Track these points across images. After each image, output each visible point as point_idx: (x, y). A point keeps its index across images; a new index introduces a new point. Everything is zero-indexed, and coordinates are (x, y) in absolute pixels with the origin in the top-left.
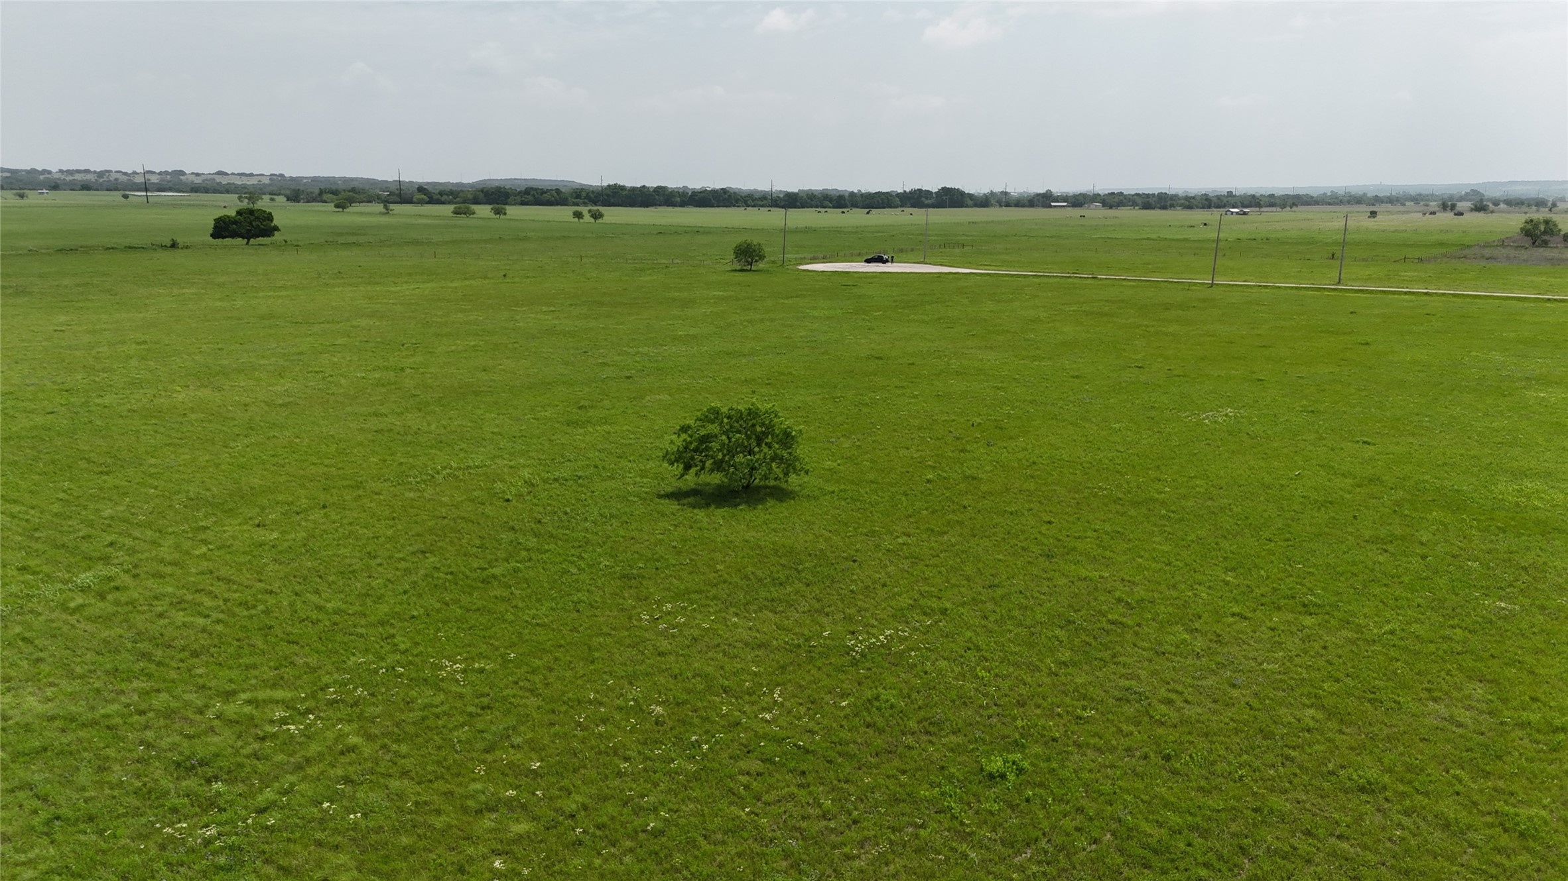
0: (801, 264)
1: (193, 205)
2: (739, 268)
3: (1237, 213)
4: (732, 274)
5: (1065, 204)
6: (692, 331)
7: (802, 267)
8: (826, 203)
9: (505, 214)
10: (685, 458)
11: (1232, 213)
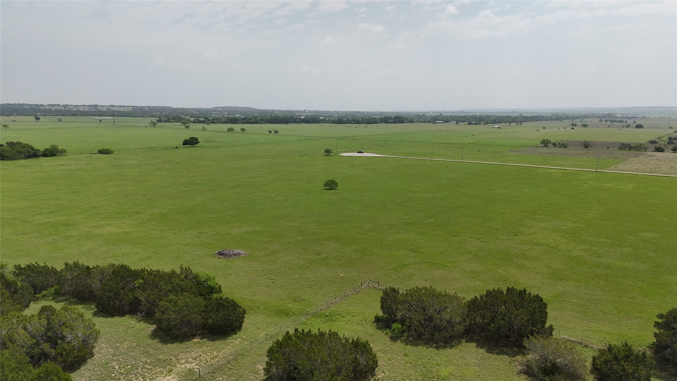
0: (340, 153)
1: (137, 126)
2: (325, 155)
3: (497, 128)
4: (324, 156)
5: (442, 122)
6: (320, 171)
7: (341, 154)
8: (353, 122)
9: (245, 131)
10: (325, 185)
11: (495, 127)
